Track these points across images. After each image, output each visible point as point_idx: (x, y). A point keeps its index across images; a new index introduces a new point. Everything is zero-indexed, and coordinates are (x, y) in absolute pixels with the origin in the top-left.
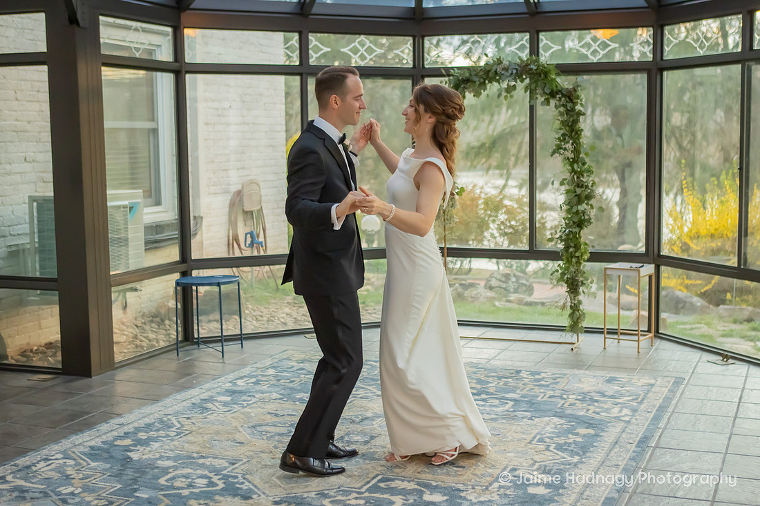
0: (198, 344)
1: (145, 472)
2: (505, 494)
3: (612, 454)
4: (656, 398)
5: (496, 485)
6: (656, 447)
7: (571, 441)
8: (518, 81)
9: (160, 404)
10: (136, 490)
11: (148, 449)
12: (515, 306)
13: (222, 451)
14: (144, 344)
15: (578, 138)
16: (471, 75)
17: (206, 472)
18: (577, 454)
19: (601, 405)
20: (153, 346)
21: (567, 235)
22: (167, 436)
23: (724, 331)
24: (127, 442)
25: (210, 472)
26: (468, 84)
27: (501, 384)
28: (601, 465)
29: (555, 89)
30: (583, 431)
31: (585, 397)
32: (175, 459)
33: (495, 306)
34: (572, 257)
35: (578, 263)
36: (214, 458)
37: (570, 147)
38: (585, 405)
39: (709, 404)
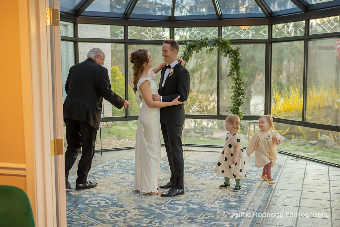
1: (79, 199)
2: (221, 205)
3: (259, 191)
5: (217, 202)
6: (275, 189)
8: (214, 46)
10: (77, 205)
12: (208, 139)
13: (107, 192)
15: (239, 70)
16: (195, 44)
17: (103, 199)
18: (246, 191)
19: (251, 175)
21: (234, 109)
23: (294, 149)
25: (105, 199)
26: (194, 48)
27: (210, 167)
28: (255, 195)
29: (229, 50)
30: (246, 183)
32: (89, 194)
33: (200, 139)
36: (104, 194)
37: (236, 73)
39: (293, 174)
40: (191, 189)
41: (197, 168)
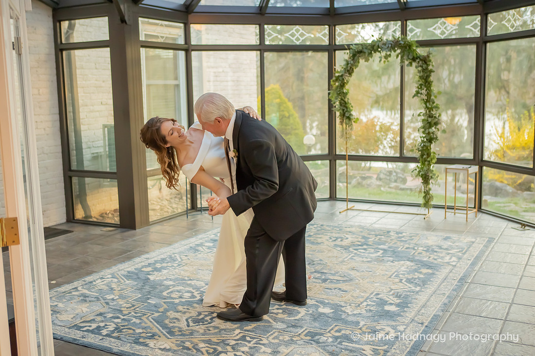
0: (200, 211)
1: (156, 288)
2: (370, 310)
3: (442, 286)
4: (475, 251)
5: (365, 304)
6: (471, 283)
7: (416, 277)
8: (392, 51)
9: (171, 247)
10: (148, 299)
11: (160, 274)
12: (394, 190)
13: (202, 276)
14: (170, 211)
15: (430, 87)
16: (363, 48)
17: (191, 289)
18: (419, 285)
19: (438, 254)
20: (174, 212)
21: (422, 147)
22: (173, 266)
23: (526, 208)
24: (149, 269)
25: (193, 289)
26: (361, 54)
27: (377, 239)
28: (434, 293)
29: (415, 56)
30: (425, 271)
31: (429, 249)
32: (174, 280)
33: (381, 190)
34: (425, 161)
35: (429, 165)
36: (197, 280)
37: (425, 92)
38: (428, 254)
39: (510, 255)
40: (331, 277)
41: (356, 240)
